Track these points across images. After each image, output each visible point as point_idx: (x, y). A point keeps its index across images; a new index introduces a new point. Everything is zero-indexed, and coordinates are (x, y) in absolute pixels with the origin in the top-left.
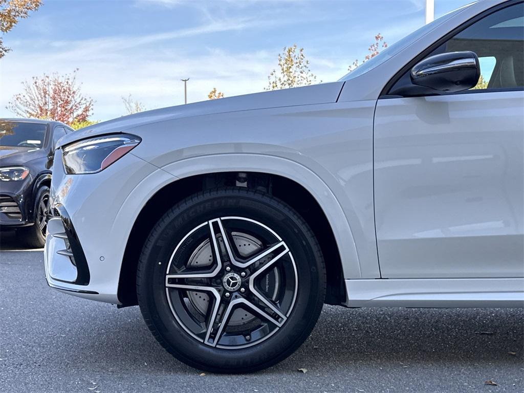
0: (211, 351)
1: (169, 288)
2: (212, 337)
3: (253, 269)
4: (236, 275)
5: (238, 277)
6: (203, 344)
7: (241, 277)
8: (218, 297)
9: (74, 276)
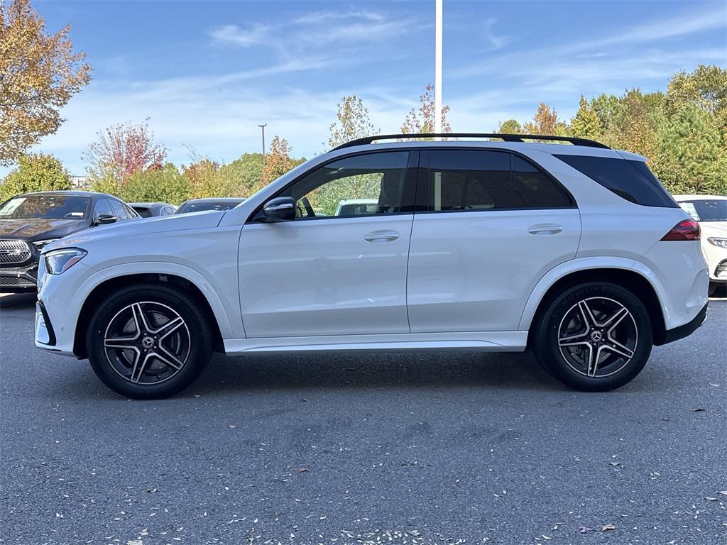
0: (135, 386)
1: (107, 347)
2: (136, 376)
3: (161, 334)
4: (150, 338)
5: (152, 340)
6: (130, 382)
7: (154, 339)
8: (139, 352)
9: (47, 340)
